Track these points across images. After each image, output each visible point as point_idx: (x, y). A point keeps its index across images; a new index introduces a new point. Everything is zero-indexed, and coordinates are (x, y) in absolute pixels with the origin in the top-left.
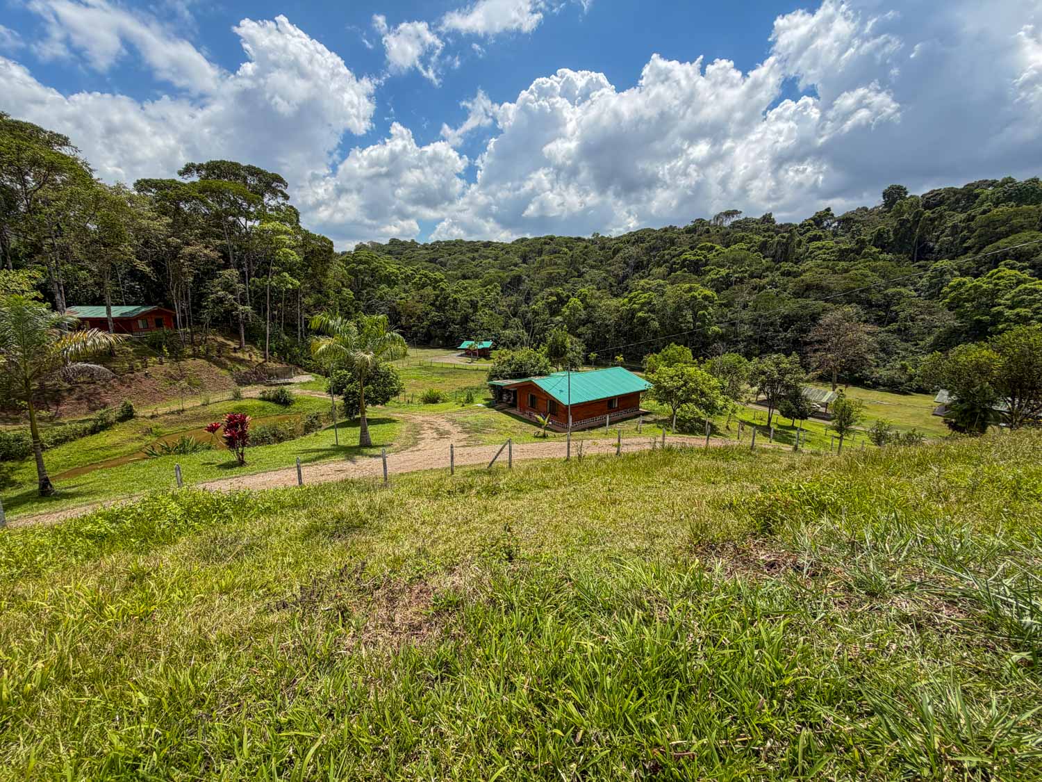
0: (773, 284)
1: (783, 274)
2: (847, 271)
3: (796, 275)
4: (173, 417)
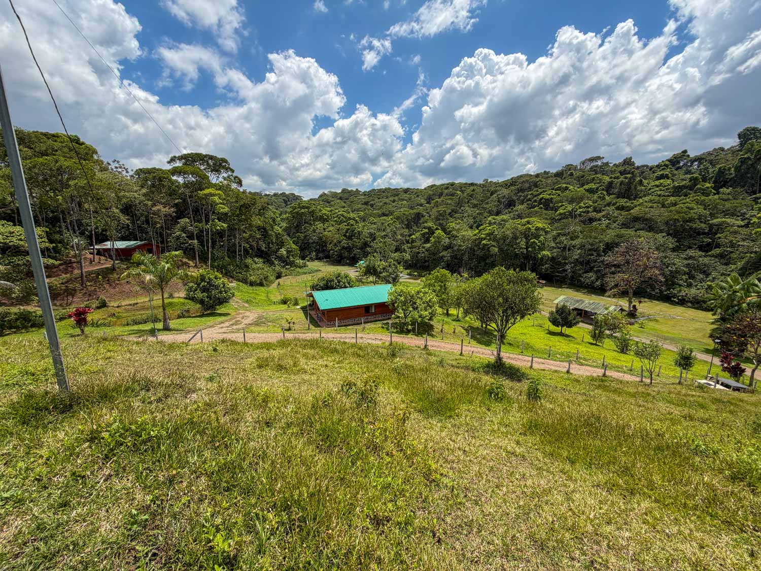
0: (607, 217)
1: (618, 208)
2: (675, 204)
3: (629, 209)
4: (130, 307)
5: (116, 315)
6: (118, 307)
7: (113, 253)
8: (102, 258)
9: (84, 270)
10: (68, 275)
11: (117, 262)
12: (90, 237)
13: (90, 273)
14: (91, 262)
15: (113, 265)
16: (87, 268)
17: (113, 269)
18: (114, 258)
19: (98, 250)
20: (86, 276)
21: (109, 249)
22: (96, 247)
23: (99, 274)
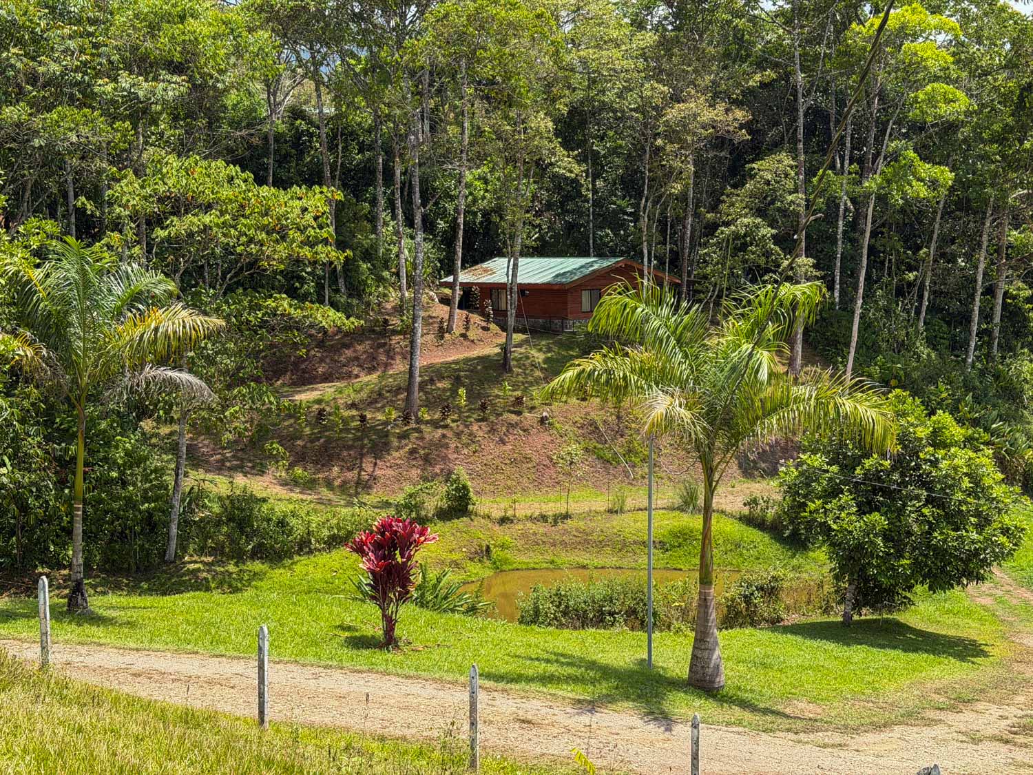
4: (540, 528)
5: (495, 552)
6: (504, 520)
7: (510, 304)
8: (476, 318)
9: (420, 362)
10: (374, 377)
11: (518, 337)
12: (448, 240)
13: (436, 373)
14: (441, 333)
15: (505, 348)
16: (430, 355)
17: (500, 366)
18: (511, 321)
19: (467, 288)
20: (422, 386)
21: (500, 287)
22: (465, 277)
23: (457, 381)
